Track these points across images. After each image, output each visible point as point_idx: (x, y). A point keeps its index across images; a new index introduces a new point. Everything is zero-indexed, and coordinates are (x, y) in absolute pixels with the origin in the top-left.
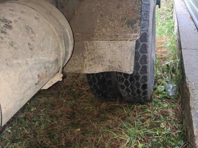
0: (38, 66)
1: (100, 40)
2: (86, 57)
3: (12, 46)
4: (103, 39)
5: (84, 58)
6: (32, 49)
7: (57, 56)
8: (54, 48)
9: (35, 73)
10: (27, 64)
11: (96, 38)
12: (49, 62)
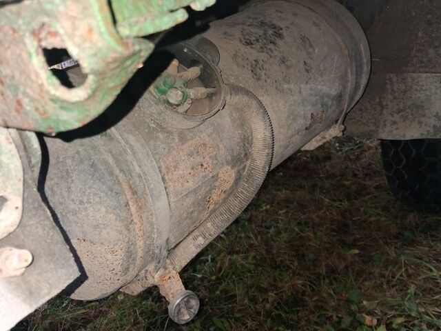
0: (313, 99)
1: (420, 72)
2: (387, 105)
3: (284, 63)
4: (427, 70)
5: (382, 107)
6: (308, 71)
7: (341, 88)
8: (339, 75)
9: (309, 110)
10: (300, 92)
11: (413, 69)
12: (328, 96)
